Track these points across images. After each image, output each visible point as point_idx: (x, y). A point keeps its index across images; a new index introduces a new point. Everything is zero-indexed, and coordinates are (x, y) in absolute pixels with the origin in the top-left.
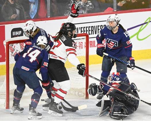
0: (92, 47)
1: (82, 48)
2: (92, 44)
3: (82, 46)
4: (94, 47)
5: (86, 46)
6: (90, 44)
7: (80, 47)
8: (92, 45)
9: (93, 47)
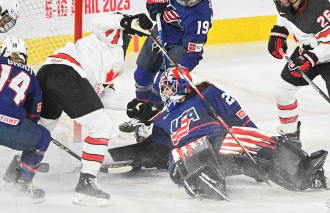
0: (90, 12)
1: (65, 15)
2: (91, 6)
3: (65, 9)
4: (95, 13)
5: (74, 9)
6: (86, 6)
7: (59, 12)
8: (89, 6)
9: (93, 12)
